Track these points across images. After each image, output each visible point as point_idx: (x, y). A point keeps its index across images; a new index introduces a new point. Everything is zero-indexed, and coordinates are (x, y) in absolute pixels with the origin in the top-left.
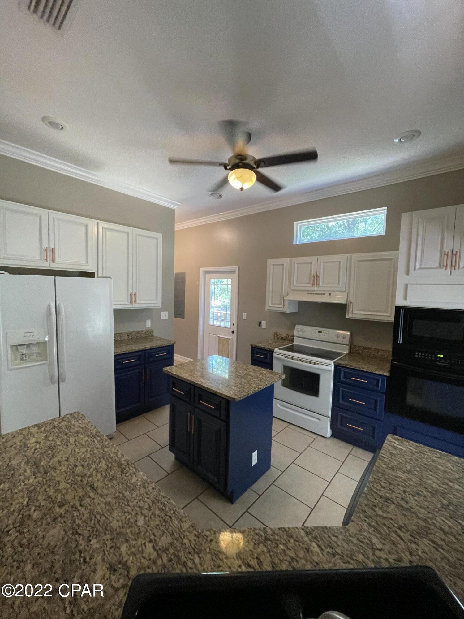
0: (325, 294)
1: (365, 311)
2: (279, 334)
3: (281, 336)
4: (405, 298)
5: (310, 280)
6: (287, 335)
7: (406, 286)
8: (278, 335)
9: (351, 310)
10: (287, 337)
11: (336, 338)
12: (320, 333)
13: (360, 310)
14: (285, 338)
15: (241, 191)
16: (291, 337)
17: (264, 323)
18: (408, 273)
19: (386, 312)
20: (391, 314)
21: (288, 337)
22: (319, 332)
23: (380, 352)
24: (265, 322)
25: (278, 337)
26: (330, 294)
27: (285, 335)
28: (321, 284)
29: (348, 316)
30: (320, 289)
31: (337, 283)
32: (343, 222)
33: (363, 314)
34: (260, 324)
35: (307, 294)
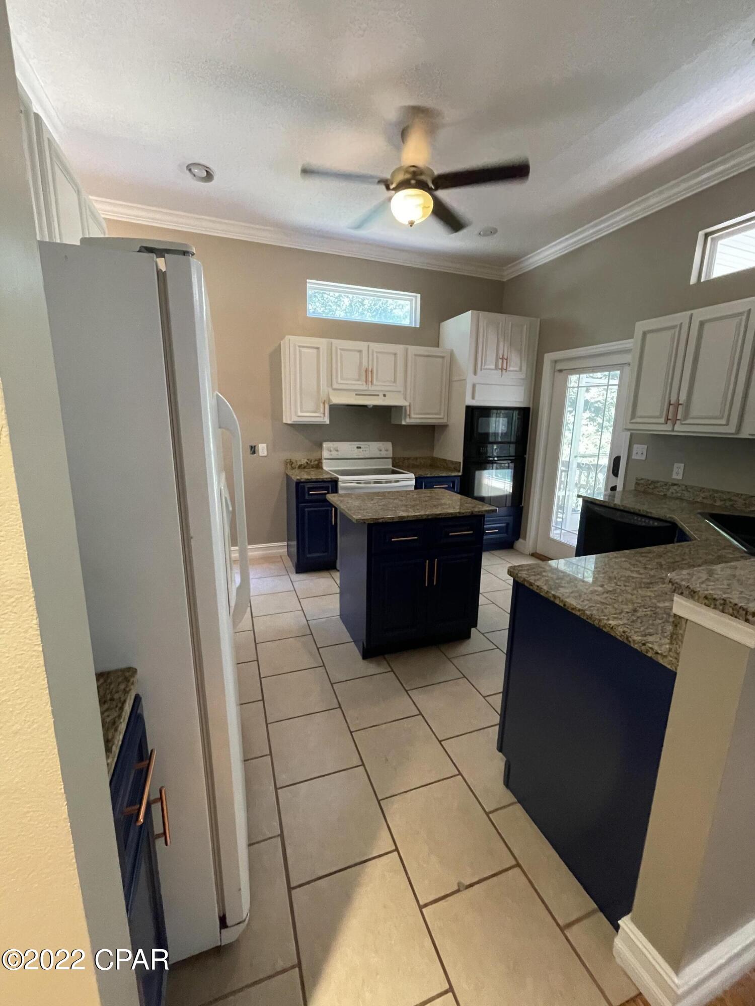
0: (378, 395)
1: (421, 414)
2: (294, 461)
3: (299, 463)
4: (473, 398)
5: (360, 375)
6: (308, 460)
7: (474, 386)
8: (292, 463)
9: (408, 413)
10: (309, 463)
11: (379, 452)
12: (360, 449)
13: (417, 414)
14: (306, 464)
15: (411, 226)
16: (315, 461)
17: (262, 449)
18: (475, 373)
19: (439, 414)
20: (444, 416)
21: (311, 462)
22: (358, 448)
23: (418, 460)
24: (265, 445)
25: (293, 465)
26: (385, 395)
27: (306, 460)
28: (375, 382)
29: (405, 421)
30: (373, 388)
31: (393, 380)
32: (353, 297)
33: (417, 418)
34: (253, 450)
35: (356, 395)
